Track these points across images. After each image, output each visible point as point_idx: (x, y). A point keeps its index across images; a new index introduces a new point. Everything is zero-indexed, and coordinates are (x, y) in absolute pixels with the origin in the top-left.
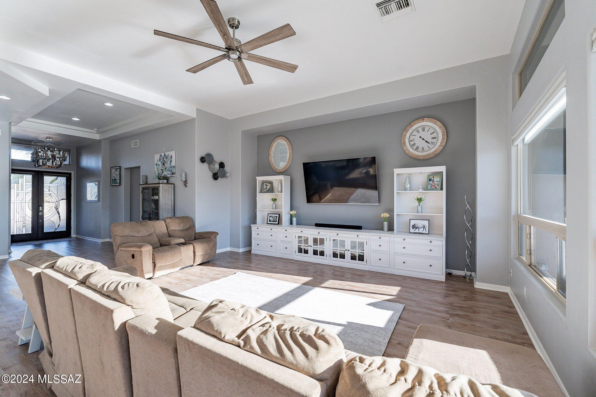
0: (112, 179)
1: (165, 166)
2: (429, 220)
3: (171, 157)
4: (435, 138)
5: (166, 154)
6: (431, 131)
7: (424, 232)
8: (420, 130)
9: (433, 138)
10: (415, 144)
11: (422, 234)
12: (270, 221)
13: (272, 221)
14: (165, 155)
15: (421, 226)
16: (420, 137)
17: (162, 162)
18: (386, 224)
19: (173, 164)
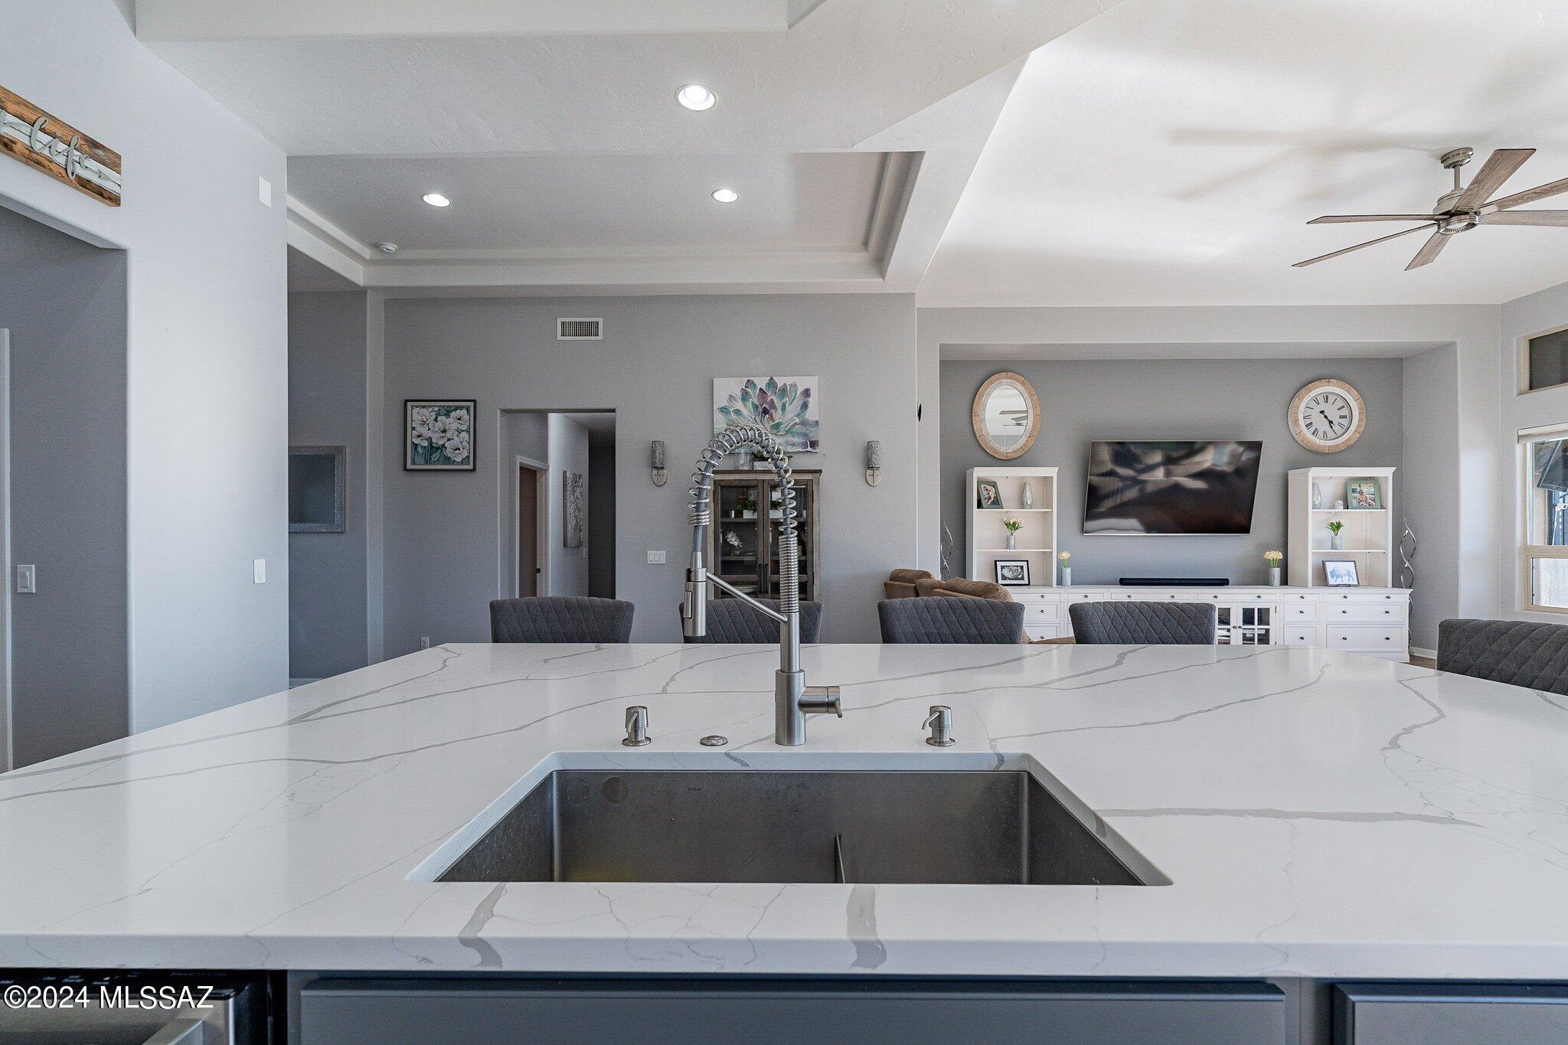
0: (415, 446)
1: (772, 418)
2: (1354, 562)
3: (807, 393)
4: (1345, 417)
5: (780, 381)
6: (1340, 403)
7: (1351, 583)
8: (1321, 400)
9: (1341, 417)
10: (1311, 423)
11: (1349, 586)
12: (1004, 578)
13: (1010, 579)
14: (772, 383)
15: (1344, 573)
16: (1322, 412)
17: (756, 407)
18: (1276, 572)
19: (811, 415)
